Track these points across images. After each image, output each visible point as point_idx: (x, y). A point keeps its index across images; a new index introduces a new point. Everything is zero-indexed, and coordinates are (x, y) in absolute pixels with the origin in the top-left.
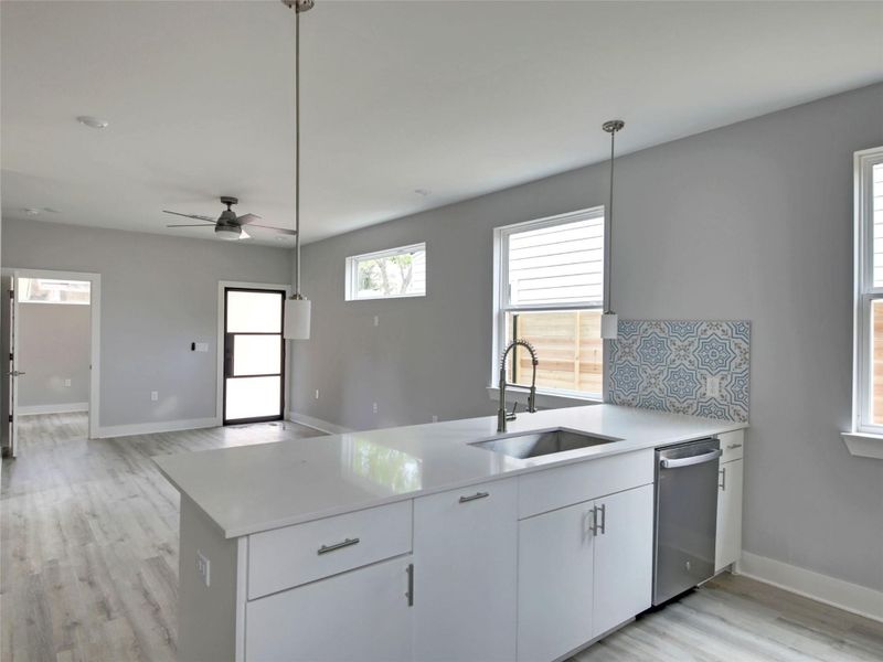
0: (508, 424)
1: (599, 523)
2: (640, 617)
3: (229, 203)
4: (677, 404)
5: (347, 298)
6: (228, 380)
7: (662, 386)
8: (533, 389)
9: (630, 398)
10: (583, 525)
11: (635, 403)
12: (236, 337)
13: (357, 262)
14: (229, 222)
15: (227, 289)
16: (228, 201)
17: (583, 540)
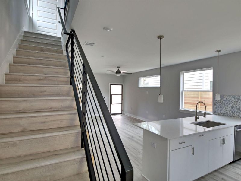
0: (198, 119)
1: (224, 142)
2: (230, 164)
3: (118, 68)
4: (234, 115)
5: (139, 87)
6: (111, 105)
7: (230, 111)
8: (205, 112)
9: (221, 113)
10: (221, 142)
11: (222, 114)
12: (113, 95)
13: (141, 78)
14: (118, 72)
15: (111, 85)
16: (118, 67)
17: (220, 145)
